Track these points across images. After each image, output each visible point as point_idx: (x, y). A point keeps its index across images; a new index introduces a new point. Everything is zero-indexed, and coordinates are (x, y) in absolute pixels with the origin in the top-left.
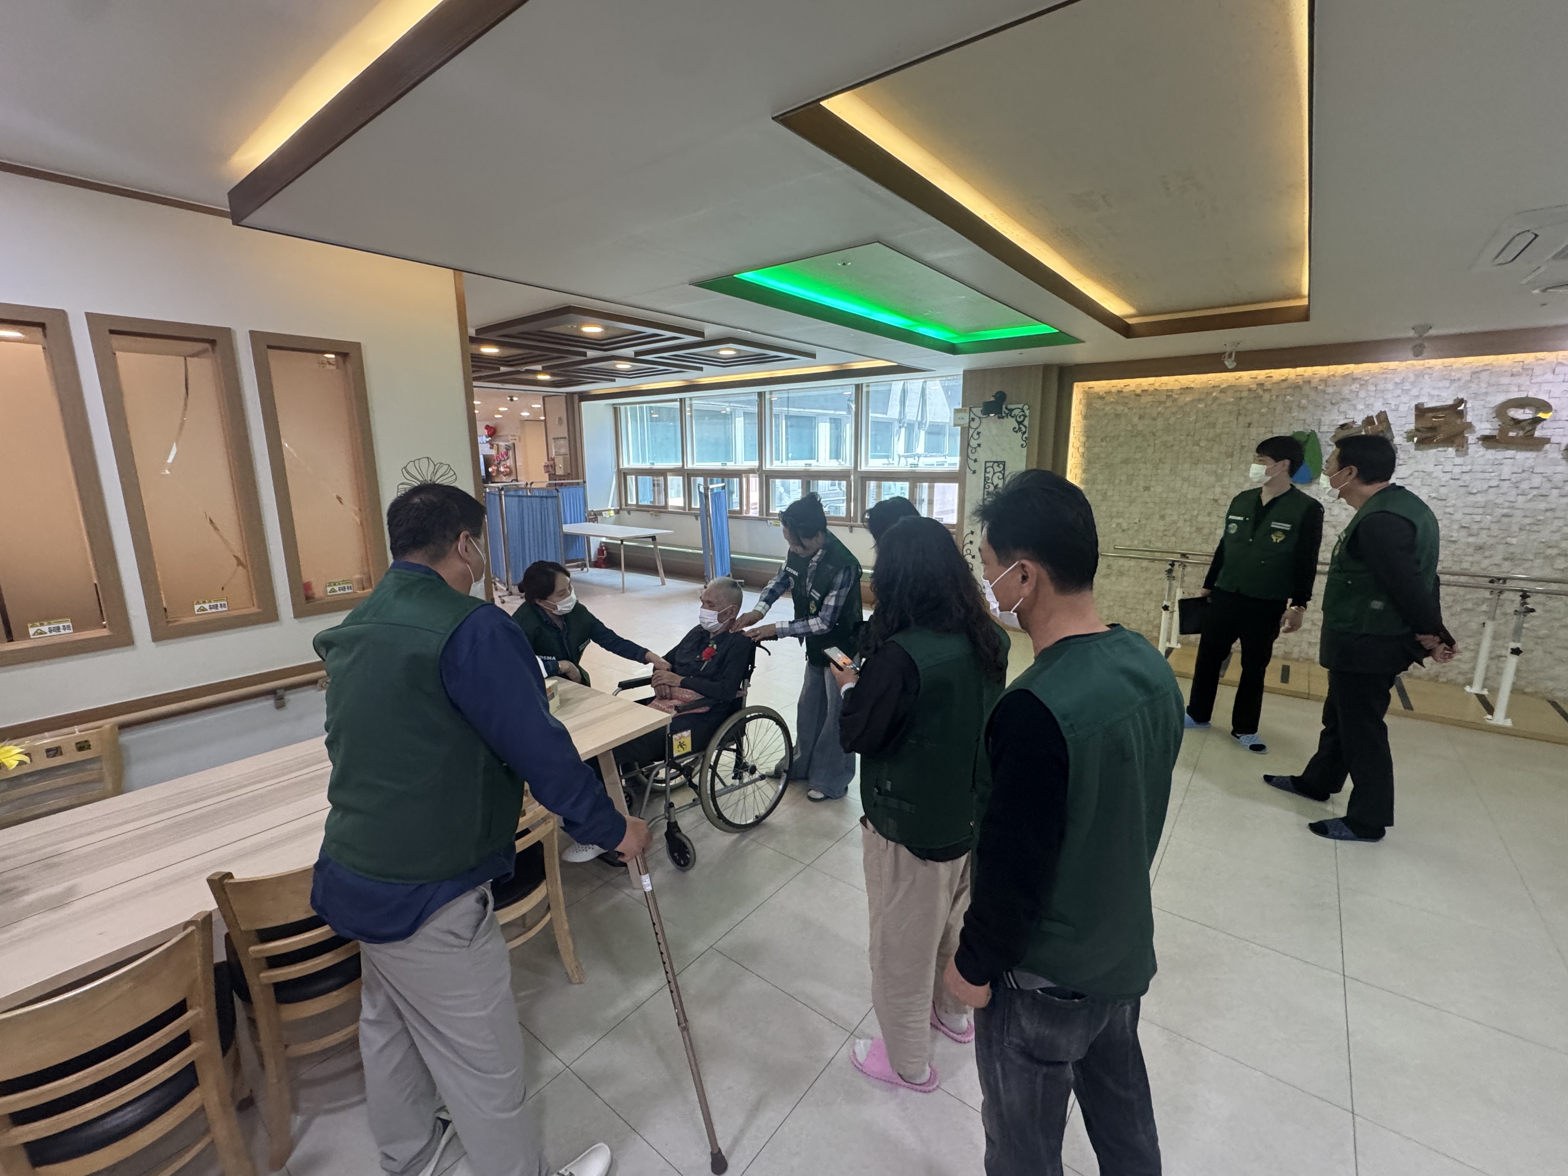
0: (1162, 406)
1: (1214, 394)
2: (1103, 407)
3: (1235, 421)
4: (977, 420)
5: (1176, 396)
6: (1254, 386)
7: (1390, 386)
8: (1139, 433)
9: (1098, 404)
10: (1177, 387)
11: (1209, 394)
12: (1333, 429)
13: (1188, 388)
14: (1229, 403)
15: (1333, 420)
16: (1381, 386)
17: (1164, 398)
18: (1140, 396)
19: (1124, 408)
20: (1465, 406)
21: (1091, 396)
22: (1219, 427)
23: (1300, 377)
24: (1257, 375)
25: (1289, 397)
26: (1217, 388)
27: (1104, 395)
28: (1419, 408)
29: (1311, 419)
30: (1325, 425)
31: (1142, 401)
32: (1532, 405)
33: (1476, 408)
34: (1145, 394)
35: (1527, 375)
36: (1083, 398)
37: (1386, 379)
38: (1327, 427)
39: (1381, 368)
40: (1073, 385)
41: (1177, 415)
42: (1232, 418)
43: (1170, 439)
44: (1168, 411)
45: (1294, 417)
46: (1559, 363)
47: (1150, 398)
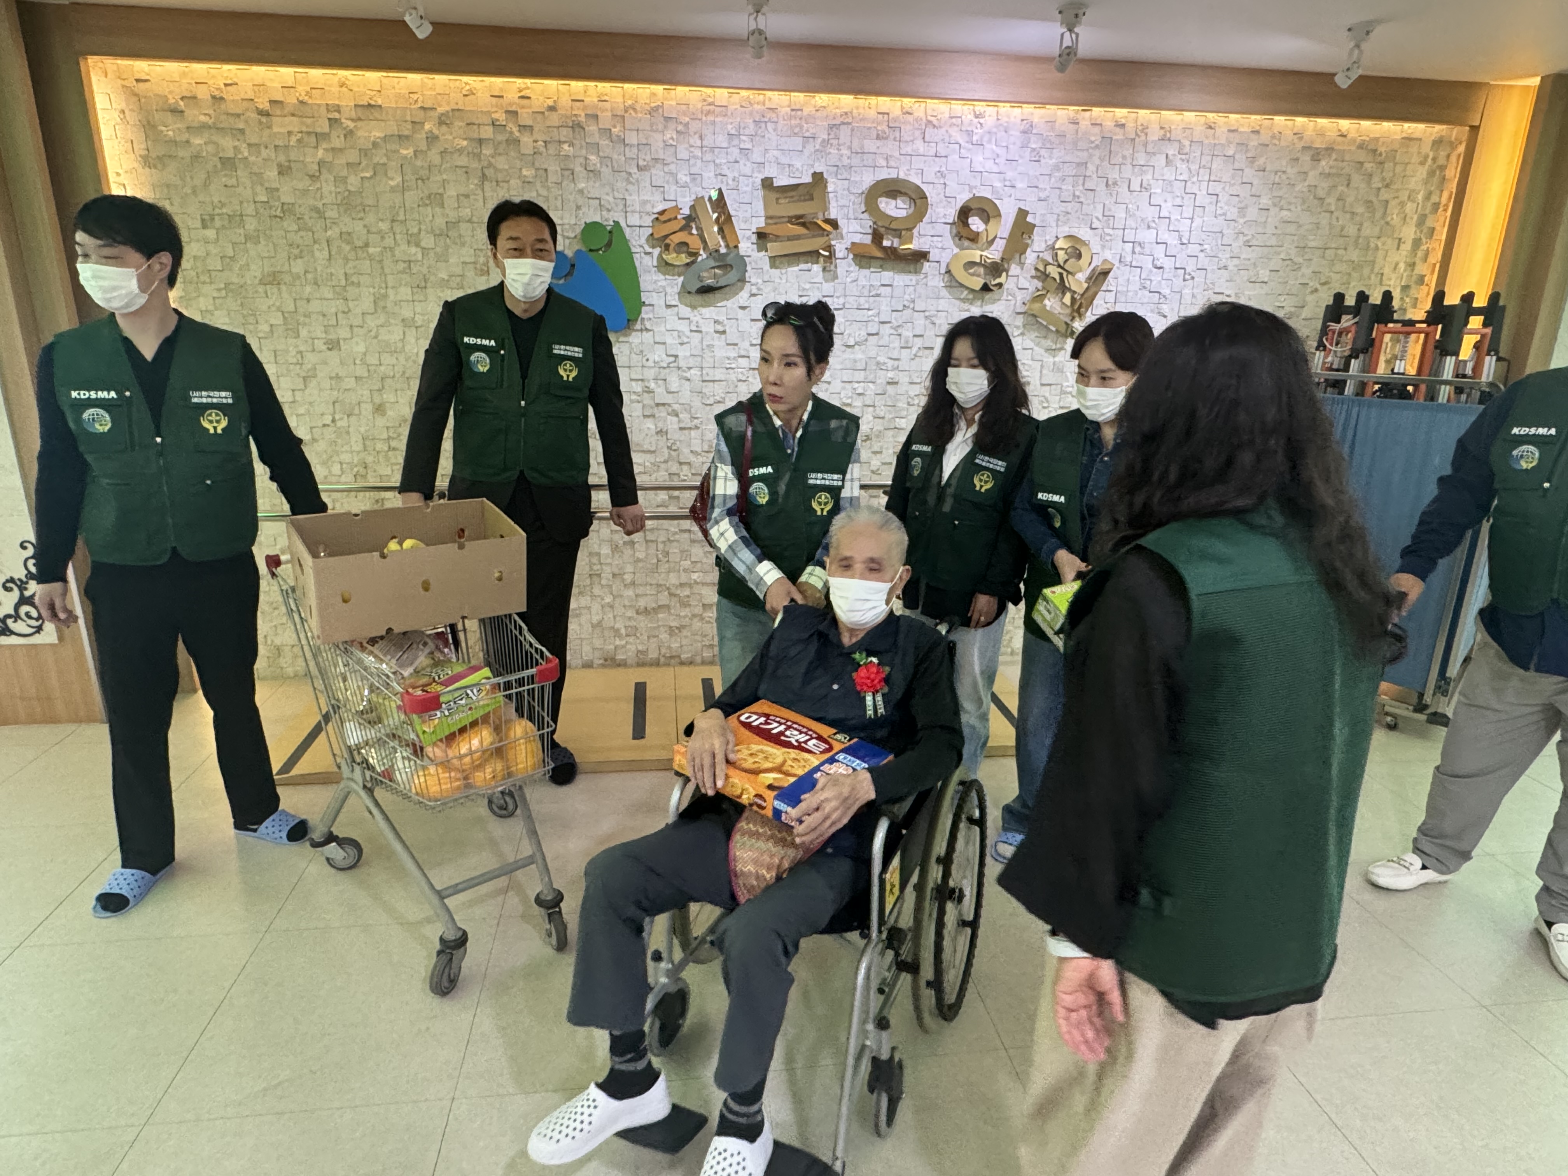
0: (325, 145)
1: (427, 126)
2: (185, 137)
3: (479, 192)
5: (351, 125)
6: (501, 117)
7: (721, 140)
8: (287, 210)
9: (171, 129)
10: (346, 100)
11: (416, 124)
12: (648, 221)
13: (370, 105)
14: (460, 151)
15: (645, 202)
16: (708, 141)
17: (323, 126)
18: (268, 115)
19: (237, 143)
20: (826, 187)
21: (143, 100)
22: (450, 203)
23: (578, 104)
24: (501, 90)
25: (566, 147)
26: (432, 113)
27: (181, 103)
28: (767, 183)
29: (611, 199)
30: (633, 212)
31: (276, 129)
32: (905, 194)
33: (840, 192)
34: (278, 112)
35: (895, 139)
36: (123, 105)
37: (714, 123)
38: (637, 215)
39: (705, 100)
40: (82, 64)
41: (362, 171)
42: (472, 186)
43: (358, 227)
44: (341, 160)
45: (581, 191)
46: (929, 122)
47: (292, 124)
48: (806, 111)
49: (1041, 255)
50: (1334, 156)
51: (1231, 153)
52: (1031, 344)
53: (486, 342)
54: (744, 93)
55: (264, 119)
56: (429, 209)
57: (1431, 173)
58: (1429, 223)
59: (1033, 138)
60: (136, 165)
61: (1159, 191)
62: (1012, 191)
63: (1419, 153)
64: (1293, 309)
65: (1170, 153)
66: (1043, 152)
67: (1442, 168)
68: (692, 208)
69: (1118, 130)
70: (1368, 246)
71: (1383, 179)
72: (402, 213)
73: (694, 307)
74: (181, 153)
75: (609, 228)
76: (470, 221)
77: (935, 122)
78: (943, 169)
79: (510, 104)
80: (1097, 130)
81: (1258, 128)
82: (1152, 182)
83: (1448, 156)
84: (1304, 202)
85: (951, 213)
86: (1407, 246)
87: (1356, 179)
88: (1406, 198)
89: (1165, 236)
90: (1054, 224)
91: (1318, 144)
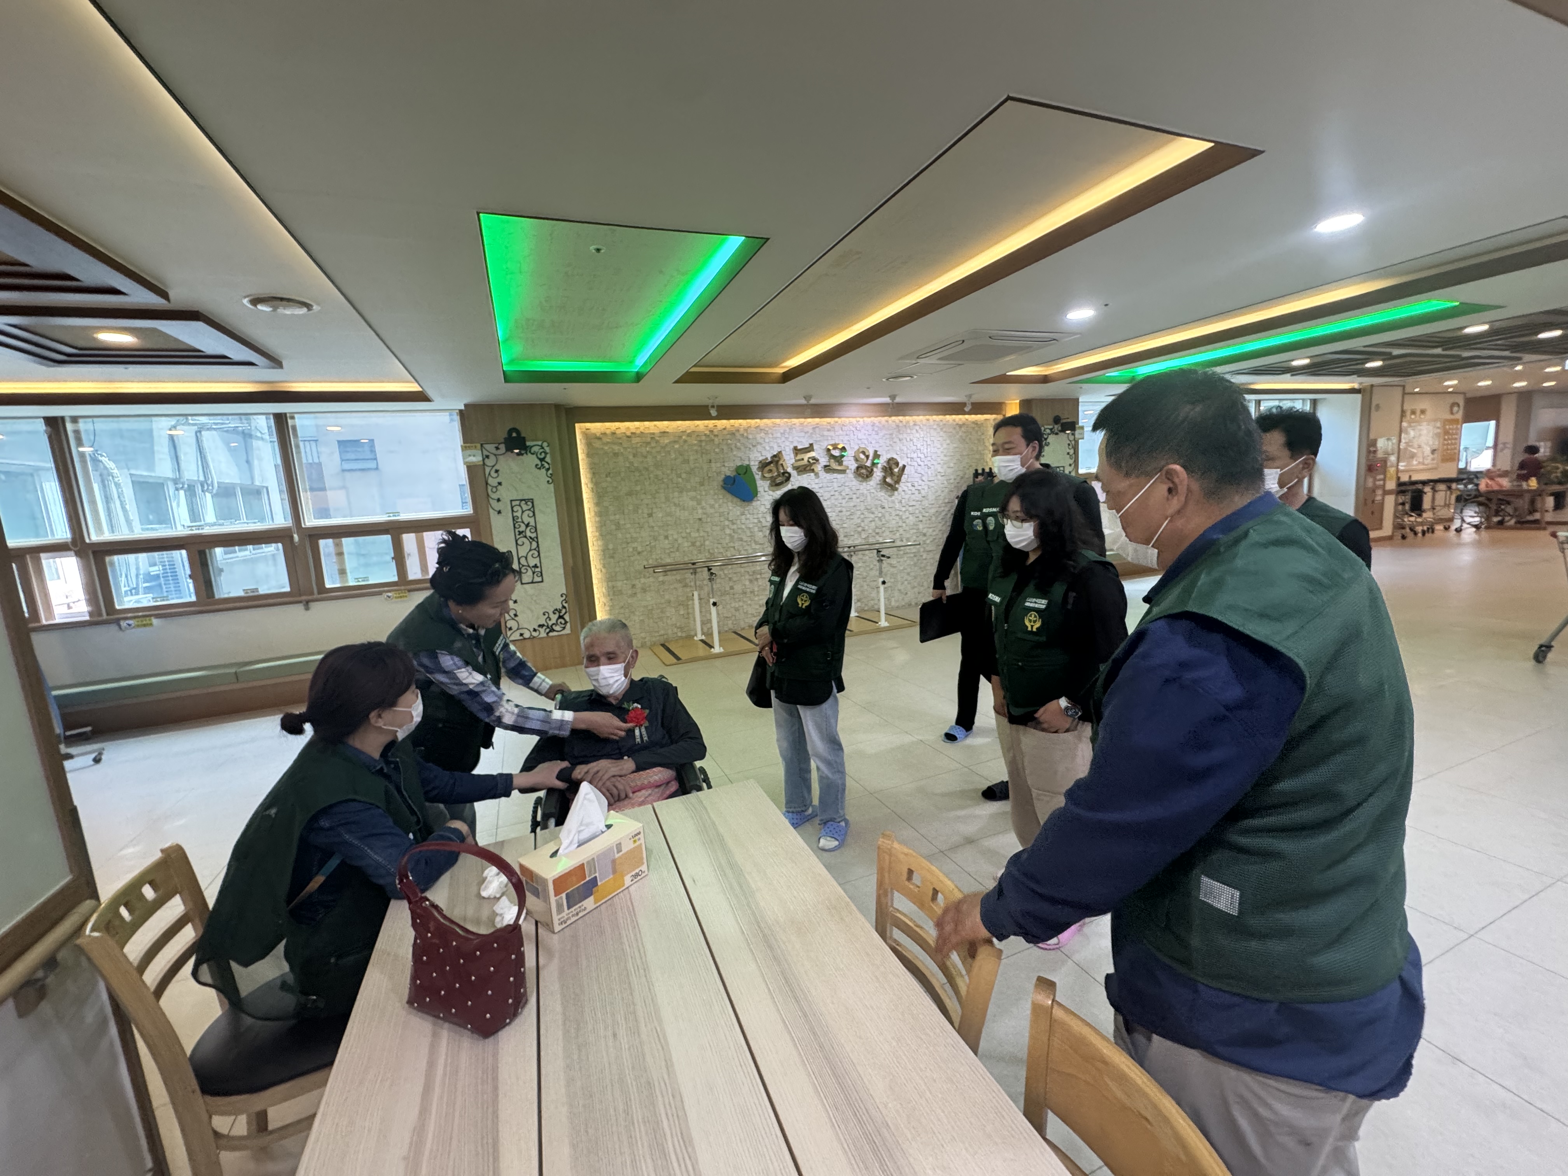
0: (649, 446)
1: (684, 437)
2: (602, 446)
3: (701, 458)
4: (492, 457)
5: (657, 438)
6: (707, 432)
7: (779, 435)
8: (637, 469)
10: (657, 431)
11: (681, 437)
12: (757, 463)
13: (665, 431)
14: (695, 445)
15: (755, 457)
16: (775, 436)
17: (649, 440)
18: (631, 438)
20: (813, 448)
21: (592, 436)
22: (691, 462)
23: (732, 427)
25: (730, 441)
26: (686, 432)
27: (601, 436)
28: (795, 448)
29: (744, 456)
30: (753, 460)
31: (632, 442)
32: (839, 448)
33: (818, 449)
34: (634, 437)
35: (833, 431)
36: (585, 438)
37: (776, 430)
38: (754, 462)
39: (772, 423)
40: (574, 425)
41: (662, 454)
42: (698, 456)
44: (654, 451)
45: (735, 455)
46: (843, 425)
47: (638, 440)
48: (805, 423)
49: (882, 465)
51: (935, 428)
52: (883, 494)
54: (784, 421)
55: (629, 440)
56: (684, 464)
59: (875, 428)
61: (915, 441)
62: (870, 444)
65: (917, 429)
66: (879, 432)
68: (771, 458)
69: (901, 423)
74: (600, 452)
77: (845, 425)
78: (849, 439)
80: (894, 424)
81: (942, 420)
82: (913, 438)
84: (959, 442)
85: (853, 453)
89: (920, 455)
90: (885, 454)
91: (960, 423)
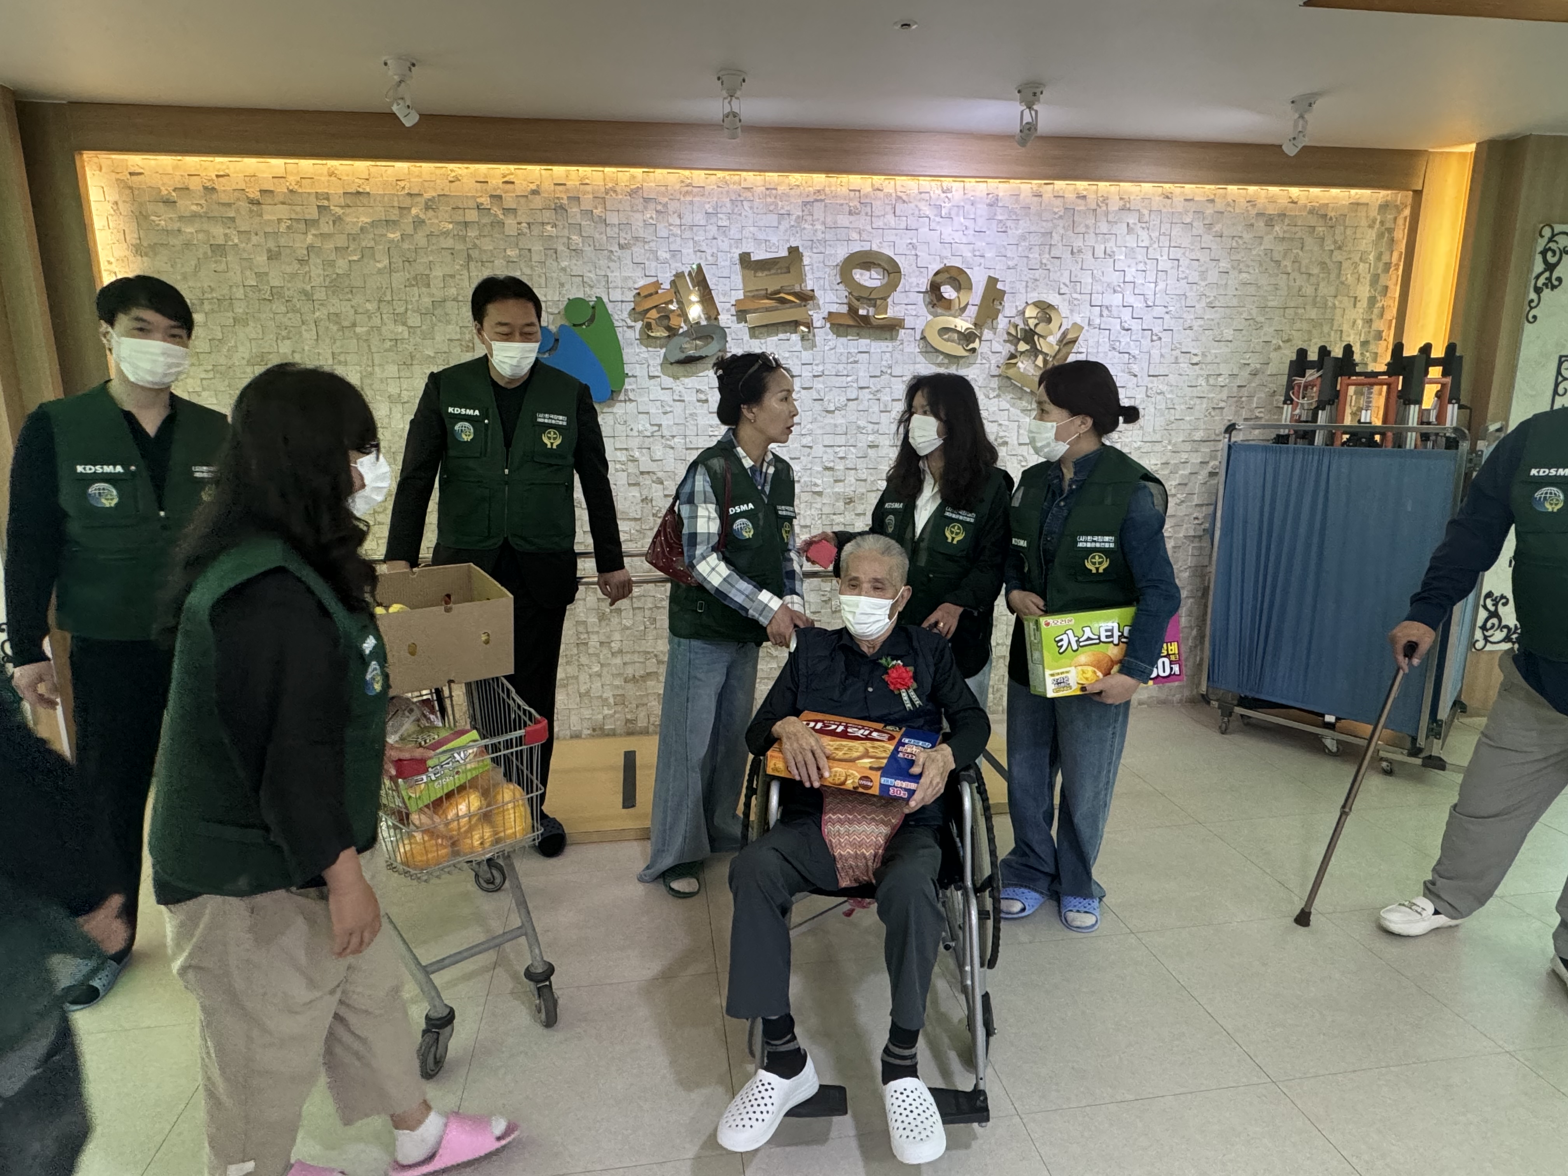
0: (314, 231)
1: (414, 211)
2: (176, 226)
3: (465, 272)
5: (339, 211)
6: (485, 201)
7: (700, 219)
8: (276, 293)
9: (163, 219)
11: (404, 210)
12: (630, 296)
13: (358, 193)
14: (446, 234)
15: (626, 279)
16: (687, 219)
17: (313, 213)
18: (259, 203)
19: (227, 231)
20: (802, 260)
21: (136, 192)
22: (436, 283)
23: (561, 188)
24: (486, 176)
25: (549, 228)
26: (419, 199)
27: (174, 194)
28: (745, 260)
29: (592, 275)
30: (616, 287)
31: (266, 217)
32: (879, 265)
33: (815, 265)
34: (270, 201)
35: (867, 214)
36: (116, 197)
37: (691, 203)
38: (619, 291)
39: (682, 182)
40: (77, 158)
41: (349, 255)
42: (458, 267)
43: (345, 308)
44: (329, 245)
45: (564, 269)
46: (899, 198)
47: (282, 211)
48: (781, 189)
49: (1012, 320)
50: (1287, 221)
51: (1188, 220)
52: (1005, 405)
53: (470, 412)
54: (720, 174)
55: (255, 208)
56: (415, 288)
57: (1380, 236)
58: (1383, 281)
59: (999, 210)
60: (127, 253)
61: (1122, 257)
62: (982, 260)
63: (1367, 217)
64: (1258, 366)
65: (1131, 221)
66: (1009, 223)
67: (1390, 231)
68: (673, 283)
69: (1080, 201)
70: (1326, 304)
71: (1335, 242)
72: (389, 293)
73: (676, 378)
74: (173, 241)
75: (591, 304)
76: (455, 300)
77: (905, 198)
78: (914, 241)
79: (495, 190)
80: (1059, 202)
81: (1212, 197)
82: (1115, 249)
83: (1395, 219)
84: (1261, 265)
85: (924, 284)
86: (1363, 304)
87: (1309, 241)
88: (1357, 259)
89: (1131, 300)
90: (1024, 291)
91: (1271, 211)
